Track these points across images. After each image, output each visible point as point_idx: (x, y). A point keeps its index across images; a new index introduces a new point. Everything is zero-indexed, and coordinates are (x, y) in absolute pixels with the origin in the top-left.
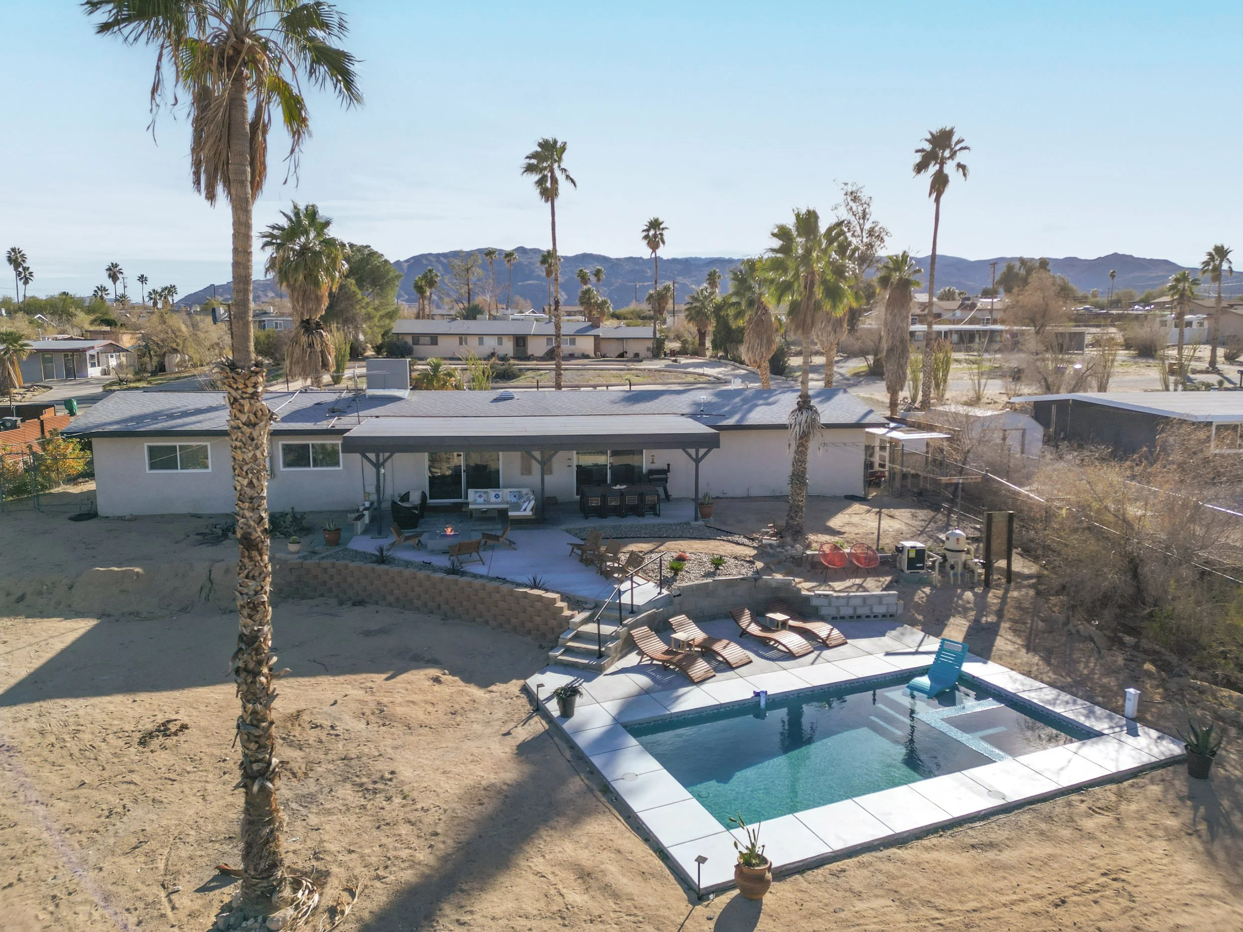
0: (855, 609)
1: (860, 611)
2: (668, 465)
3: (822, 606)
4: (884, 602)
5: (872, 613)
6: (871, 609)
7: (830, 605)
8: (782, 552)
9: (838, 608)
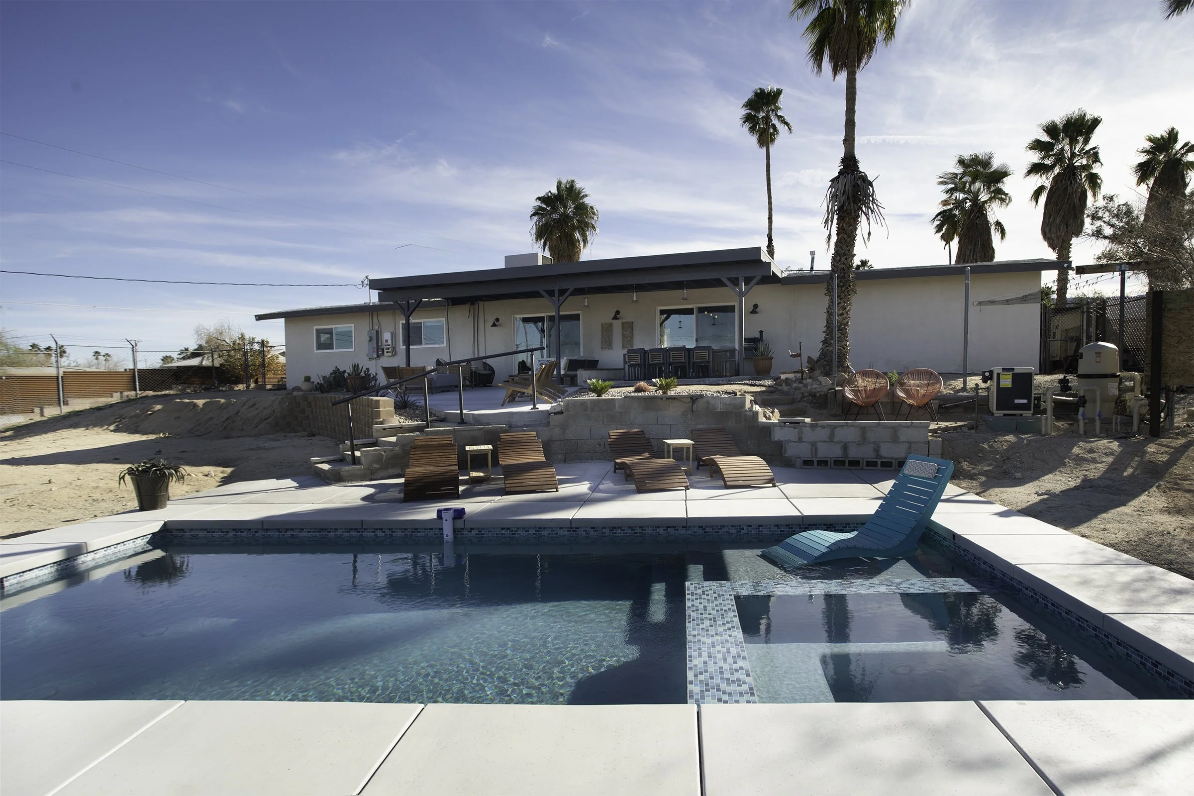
0: (845, 447)
1: (854, 453)
2: (761, 332)
3: (789, 441)
4: (903, 438)
5: (878, 456)
6: (877, 450)
7: (800, 440)
8: (799, 388)
9: (813, 444)
